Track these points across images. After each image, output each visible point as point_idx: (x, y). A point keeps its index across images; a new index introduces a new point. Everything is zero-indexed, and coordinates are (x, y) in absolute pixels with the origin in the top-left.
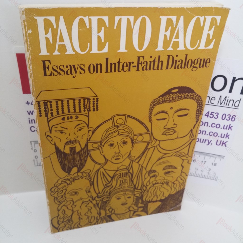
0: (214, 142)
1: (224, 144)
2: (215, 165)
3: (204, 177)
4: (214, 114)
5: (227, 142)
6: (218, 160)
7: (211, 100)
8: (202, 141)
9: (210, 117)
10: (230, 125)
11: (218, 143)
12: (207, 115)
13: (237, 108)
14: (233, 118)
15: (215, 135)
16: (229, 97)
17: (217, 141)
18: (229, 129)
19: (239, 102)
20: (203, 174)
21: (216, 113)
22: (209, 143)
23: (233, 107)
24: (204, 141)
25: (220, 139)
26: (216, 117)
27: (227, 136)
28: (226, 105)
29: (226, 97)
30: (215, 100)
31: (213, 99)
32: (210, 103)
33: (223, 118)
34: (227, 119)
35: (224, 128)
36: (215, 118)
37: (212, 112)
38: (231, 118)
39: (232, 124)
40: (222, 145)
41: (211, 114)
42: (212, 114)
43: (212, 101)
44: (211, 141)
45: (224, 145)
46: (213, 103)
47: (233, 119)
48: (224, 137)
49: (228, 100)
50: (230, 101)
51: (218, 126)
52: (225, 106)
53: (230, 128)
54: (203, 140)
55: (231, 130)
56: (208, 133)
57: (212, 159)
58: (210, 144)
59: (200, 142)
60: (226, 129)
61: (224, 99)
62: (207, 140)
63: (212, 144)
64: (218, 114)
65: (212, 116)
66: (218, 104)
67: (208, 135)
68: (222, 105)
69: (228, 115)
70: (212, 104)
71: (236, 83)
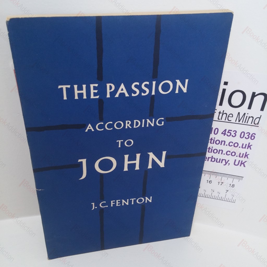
0: (231, 162)
1: (243, 163)
2: (233, 186)
3: (221, 199)
4: (232, 132)
5: (246, 162)
6: (236, 181)
7: (229, 116)
8: (218, 161)
9: (227, 135)
10: (249, 143)
11: (236, 163)
12: (224, 133)
13: (257, 125)
14: (252, 136)
15: (233, 154)
16: (248, 114)
17: (235, 160)
18: (248, 148)
19: (259, 119)
20: (220, 196)
21: (233, 131)
22: (226, 163)
23: (253, 124)
24: (221, 161)
25: (238, 159)
26: (234, 135)
27: (246, 156)
28: (245, 122)
29: (245, 114)
30: (232, 117)
31: (231, 115)
32: (227, 120)
33: (242, 136)
34: (246, 138)
35: (242, 147)
36: (232, 136)
37: (229, 130)
38: (250, 136)
39: (252, 142)
40: (240, 166)
41: (228, 132)
42: (230, 131)
43: (230, 119)
44: (228, 160)
45: (242, 165)
46: (231, 121)
47: (253, 138)
48: (242, 157)
49: (247, 116)
50: (249, 117)
51: (236, 145)
52: (243, 123)
53: (249, 146)
54: (220, 159)
55: (251, 149)
56: (224, 152)
57: (230, 180)
58: (228, 164)
59: (217, 162)
60: (245, 148)
61: (243, 116)
62: (224, 160)
63: (229, 164)
64: (236, 132)
65: (229, 134)
66: (236, 121)
67: (225, 154)
68: (241, 122)
69: (247, 133)
70: (229, 121)
71: (255, 99)
